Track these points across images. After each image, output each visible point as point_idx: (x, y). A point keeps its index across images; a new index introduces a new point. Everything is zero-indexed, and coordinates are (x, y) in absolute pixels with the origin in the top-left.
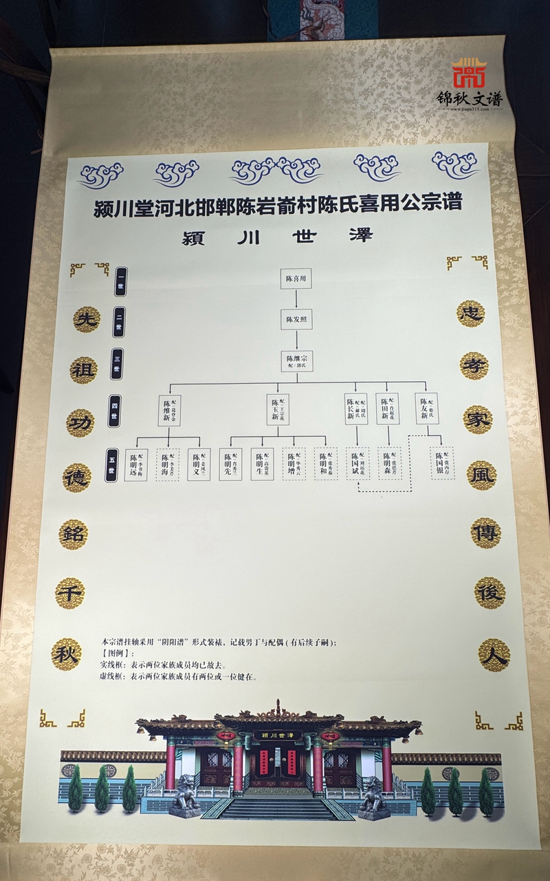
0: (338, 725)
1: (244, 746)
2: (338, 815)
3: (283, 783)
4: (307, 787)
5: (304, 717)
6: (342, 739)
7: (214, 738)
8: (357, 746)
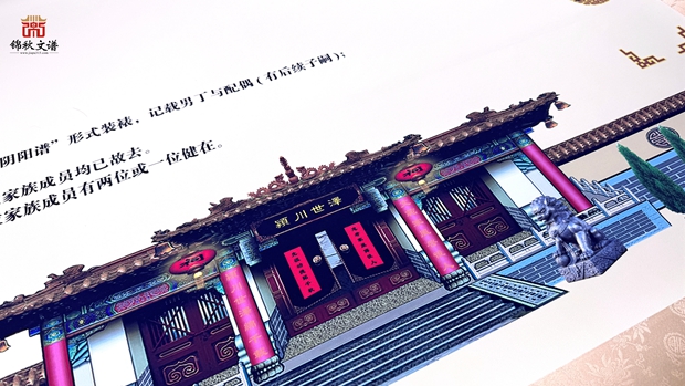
0: (416, 150)
1: (242, 263)
2: (523, 299)
3: (365, 292)
4: (423, 276)
5: (344, 164)
6: (438, 167)
7: (165, 278)
8: (472, 166)
